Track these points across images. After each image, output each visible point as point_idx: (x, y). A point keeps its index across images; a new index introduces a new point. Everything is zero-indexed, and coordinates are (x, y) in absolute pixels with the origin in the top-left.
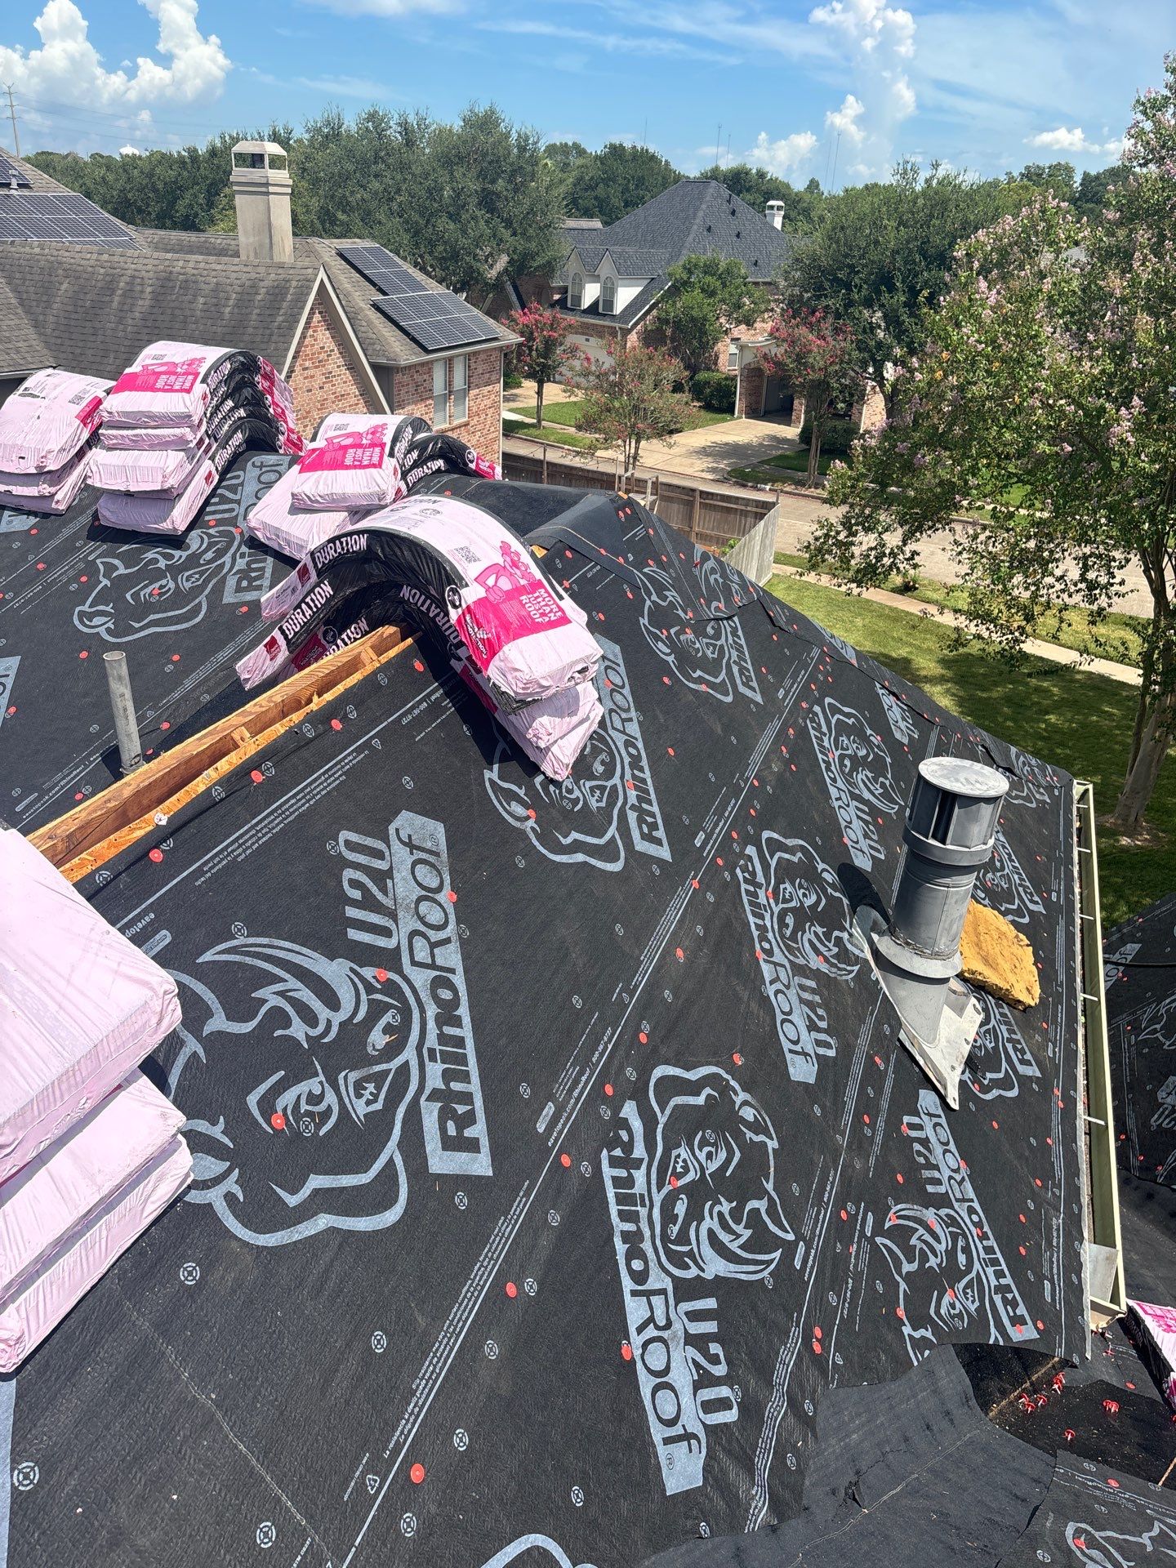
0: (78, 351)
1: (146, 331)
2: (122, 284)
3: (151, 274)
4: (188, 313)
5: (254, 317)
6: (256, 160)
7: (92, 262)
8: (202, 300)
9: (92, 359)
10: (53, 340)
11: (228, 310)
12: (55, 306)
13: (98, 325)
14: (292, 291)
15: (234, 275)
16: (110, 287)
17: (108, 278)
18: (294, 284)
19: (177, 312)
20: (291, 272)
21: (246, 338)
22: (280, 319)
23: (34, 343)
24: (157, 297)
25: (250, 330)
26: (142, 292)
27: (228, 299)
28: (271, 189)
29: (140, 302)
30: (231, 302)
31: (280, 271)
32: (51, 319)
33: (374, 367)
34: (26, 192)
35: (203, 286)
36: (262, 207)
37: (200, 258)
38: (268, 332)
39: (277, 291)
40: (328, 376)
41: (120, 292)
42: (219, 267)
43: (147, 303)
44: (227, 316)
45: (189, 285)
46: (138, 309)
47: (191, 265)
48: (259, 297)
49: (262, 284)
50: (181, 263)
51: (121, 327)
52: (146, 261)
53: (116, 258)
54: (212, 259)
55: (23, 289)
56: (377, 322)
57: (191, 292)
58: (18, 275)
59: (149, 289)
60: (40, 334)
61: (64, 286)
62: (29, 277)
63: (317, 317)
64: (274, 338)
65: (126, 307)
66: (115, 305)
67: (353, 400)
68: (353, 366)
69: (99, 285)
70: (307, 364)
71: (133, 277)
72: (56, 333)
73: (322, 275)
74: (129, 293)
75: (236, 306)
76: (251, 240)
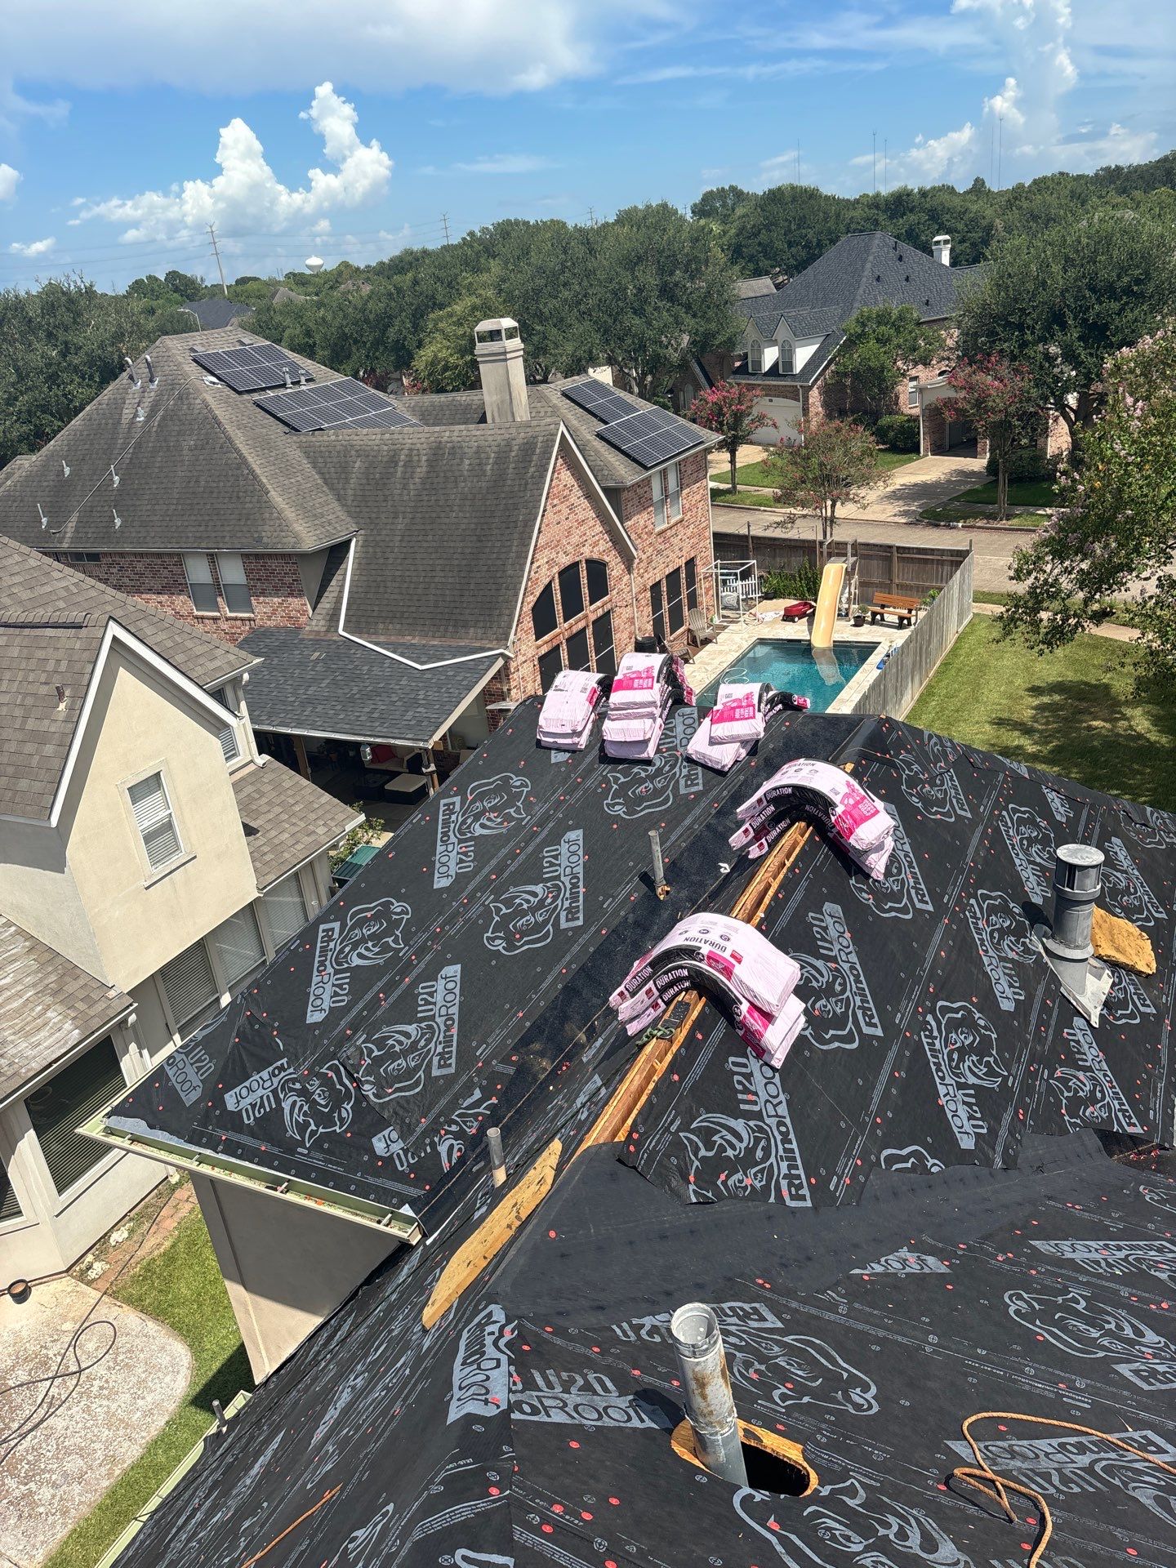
0: (374, 515)
1: (425, 492)
2: (403, 457)
3: (425, 446)
4: (457, 474)
5: (511, 471)
6: (494, 335)
7: (377, 442)
8: (467, 462)
9: (385, 521)
10: (353, 509)
11: (489, 467)
12: (352, 481)
13: (387, 493)
14: (539, 445)
15: (490, 438)
16: (393, 460)
17: (392, 453)
18: (540, 439)
19: (449, 474)
20: (537, 429)
21: (507, 489)
22: (532, 470)
23: (340, 514)
24: (432, 463)
25: (509, 482)
26: (419, 461)
27: (488, 458)
28: (509, 356)
29: (419, 470)
30: (491, 461)
31: (528, 430)
32: (350, 492)
33: (604, 490)
34: (312, 386)
35: (466, 450)
36: (501, 371)
37: (462, 427)
38: (523, 482)
39: (527, 446)
40: (572, 508)
41: (401, 464)
42: (478, 433)
43: (424, 469)
44: (489, 473)
45: (456, 451)
46: (417, 475)
47: (456, 434)
48: (513, 454)
49: (514, 442)
50: (447, 434)
51: (405, 492)
52: (420, 436)
53: (396, 436)
54: (472, 427)
55: (325, 470)
56: (602, 450)
57: (458, 456)
58: (320, 460)
59: (424, 458)
60: (343, 505)
61: (357, 465)
62: (329, 460)
63: (560, 461)
64: (529, 486)
65: (407, 475)
66: (399, 474)
67: (592, 523)
68: (590, 495)
69: (385, 459)
70: (555, 502)
71: (411, 450)
72: (355, 503)
73: (562, 428)
74: (409, 463)
75: (495, 463)
76: (494, 398)
